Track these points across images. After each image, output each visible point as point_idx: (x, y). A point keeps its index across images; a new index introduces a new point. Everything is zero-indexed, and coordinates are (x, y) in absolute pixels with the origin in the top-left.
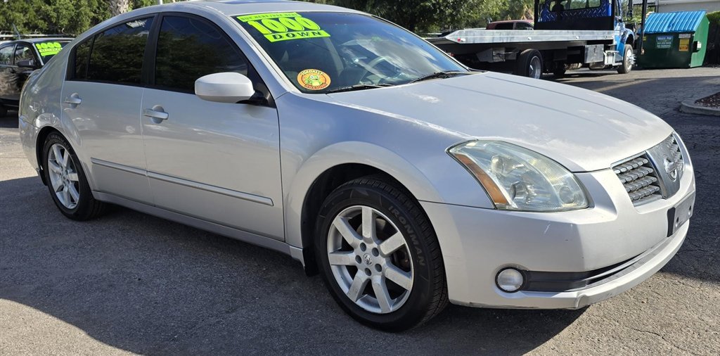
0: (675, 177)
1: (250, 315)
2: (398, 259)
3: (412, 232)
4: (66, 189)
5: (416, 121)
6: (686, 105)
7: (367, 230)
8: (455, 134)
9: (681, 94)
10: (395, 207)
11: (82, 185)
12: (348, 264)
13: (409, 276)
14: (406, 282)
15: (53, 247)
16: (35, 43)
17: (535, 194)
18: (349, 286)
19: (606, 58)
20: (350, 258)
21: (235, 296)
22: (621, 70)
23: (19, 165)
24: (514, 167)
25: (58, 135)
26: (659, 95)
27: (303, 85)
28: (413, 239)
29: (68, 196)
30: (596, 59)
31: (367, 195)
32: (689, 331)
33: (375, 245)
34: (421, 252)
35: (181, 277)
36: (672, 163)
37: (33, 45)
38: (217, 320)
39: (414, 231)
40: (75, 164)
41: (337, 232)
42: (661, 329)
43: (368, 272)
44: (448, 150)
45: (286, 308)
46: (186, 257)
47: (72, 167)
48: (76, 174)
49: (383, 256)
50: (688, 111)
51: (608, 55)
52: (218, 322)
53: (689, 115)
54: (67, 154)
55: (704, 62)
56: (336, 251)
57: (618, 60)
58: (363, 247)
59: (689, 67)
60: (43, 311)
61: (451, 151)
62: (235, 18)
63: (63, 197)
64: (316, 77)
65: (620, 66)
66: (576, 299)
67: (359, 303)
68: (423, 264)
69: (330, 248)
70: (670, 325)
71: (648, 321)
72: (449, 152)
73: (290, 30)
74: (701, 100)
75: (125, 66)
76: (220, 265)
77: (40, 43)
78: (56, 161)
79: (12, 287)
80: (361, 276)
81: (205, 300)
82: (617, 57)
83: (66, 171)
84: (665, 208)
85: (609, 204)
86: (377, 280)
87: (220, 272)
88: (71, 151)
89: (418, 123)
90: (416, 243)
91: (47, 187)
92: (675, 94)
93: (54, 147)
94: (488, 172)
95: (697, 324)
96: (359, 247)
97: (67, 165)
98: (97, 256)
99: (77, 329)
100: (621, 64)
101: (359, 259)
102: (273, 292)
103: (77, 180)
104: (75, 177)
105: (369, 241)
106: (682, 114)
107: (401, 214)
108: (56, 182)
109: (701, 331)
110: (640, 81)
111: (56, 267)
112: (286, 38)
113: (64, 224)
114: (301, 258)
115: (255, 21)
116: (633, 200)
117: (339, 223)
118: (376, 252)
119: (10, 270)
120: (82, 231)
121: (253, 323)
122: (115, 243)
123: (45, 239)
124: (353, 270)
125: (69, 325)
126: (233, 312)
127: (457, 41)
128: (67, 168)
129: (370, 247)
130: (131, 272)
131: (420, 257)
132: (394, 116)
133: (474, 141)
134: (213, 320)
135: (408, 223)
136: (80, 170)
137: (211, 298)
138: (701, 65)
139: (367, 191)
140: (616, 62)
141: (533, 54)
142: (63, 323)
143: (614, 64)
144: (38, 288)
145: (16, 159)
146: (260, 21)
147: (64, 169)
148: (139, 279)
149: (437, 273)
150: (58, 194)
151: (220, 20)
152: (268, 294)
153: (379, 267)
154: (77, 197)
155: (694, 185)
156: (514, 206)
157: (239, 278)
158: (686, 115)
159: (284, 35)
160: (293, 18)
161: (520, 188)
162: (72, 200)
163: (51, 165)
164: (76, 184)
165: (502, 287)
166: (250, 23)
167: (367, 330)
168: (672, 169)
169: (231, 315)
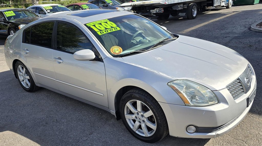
0: (249, 85)
1: (98, 136)
2: (150, 119)
3: (155, 111)
4: (25, 81)
5: (155, 71)
6: (253, 27)
7: (139, 108)
8: (170, 77)
9: (251, 20)
10: (149, 102)
11: (31, 80)
12: (132, 119)
13: (155, 125)
14: (154, 127)
15: (23, 105)
16: (4, 12)
17: (199, 99)
18: (133, 126)
19: (222, 3)
20: (133, 117)
21: (91, 127)
22: (228, 7)
23: (4, 65)
24: (190, 90)
25: (21, 62)
26: (242, 21)
27: (113, 53)
28: (156, 114)
29: (26, 83)
30: (218, 4)
31: (138, 97)
32: (255, 139)
33: (142, 114)
34: (159, 118)
35: (71, 118)
36: (248, 79)
37: (3, 12)
38: (86, 138)
39: (156, 111)
40: (27, 72)
41: (128, 107)
42: (245, 139)
43: (140, 122)
44: (168, 83)
45: (110, 132)
46: (72, 109)
47: (27, 73)
48: (29, 77)
49: (145, 118)
50: (253, 30)
51: (222, 2)
52: (87, 139)
53: (254, 32)
54: (24, 69)
55: (260, 1)
56: (128, 113)
57: (226, 4)
58: (138, 114)
59: (254, 4)
60: (24, 136)
61: (168, 84)
62: (85, 25)
63: (24, 83)
64: (117, 49)
65: (227, 6)
66: (215, 135)
67: (137, 132)
68: (160, 123)
69: (125, 113)
70: (248, 136)
71: (240, 135)
72: (168, 85)
73: (106, 29)
74: (258, 24)
75: (41, 33)
76: (84, 112)
77: (5, 11)
78: (20, 71)
79: (11, 125)
80: (137, 124)
81: (81, 129)
82: (226, 2)
83: (25, 75)
84: (245, 98)
85: (225, 102)
86: (143, 126)
87: (85, 116)
88: (26, 68)
89: (156, 72)
90: (157, 115)
91: (17, 79)
92: (248, 20)
93: (20, 66)
94: (182, 92)
95: (258, 136)
96: (136, 114)
97: (25, 73)
98: (39, 109)
99: (37, 144)
100: (227, 5)
101: (136, 117)
102: (105, 124)
103: (29, 78)
104: (28, 77)
105: (140, 112)
106: (251, 32)
107: (151, 105)
108: (21, 78)
109: (259, 139)
110: (235, 13)
111: (25, 115)
112: (105, 33)
113: (25, 94)
114: (115, 115)
115: (93, 26)
116: (234, 97)
117: (128, 105)
118: (142, 116)
119: (9, 117)
120: (32, 97)
121: (99, 139)
122: (45, 102)
123: (19, 101)
124: (134, 121)
125: (34, 142)
126: (92, 134)
127: (164, 4)
128: (25, 74)
129: (140, 114)
130: (53, 117)
131: (159, 120)
132: (147, 69)
133: (176, 80)
134: (85, 139)
135: (154, 108)
136: (30, 75)
137: (83, 128)
138: (258, 3)
139: (139, 95)
140: (225, 4)
141: (194, 5)
142: (32, 142)
143: (225, 5)
144: (21, 125)
145: (2, 62)
146: (94, 26)
147: (24, 74)
148: (56, 120)
149: (165, 125)
150: (22, 82)
151: (80, 26)
152: (103, 125)
153: (144, 121)
154: (29, 84)
155: (256, 83)
156: (192, 104)
157: (92, 118)
158: (253, 32)
159: (104, 31)
160: (106, 22)
161: (194, 97)
162: (27, 85)
163: (18, 72)
164: (29, 80)
165: (188, 131)
166: (91, 27)
167: (140, 142)
168: (248, 82)
169: (91, 136)
